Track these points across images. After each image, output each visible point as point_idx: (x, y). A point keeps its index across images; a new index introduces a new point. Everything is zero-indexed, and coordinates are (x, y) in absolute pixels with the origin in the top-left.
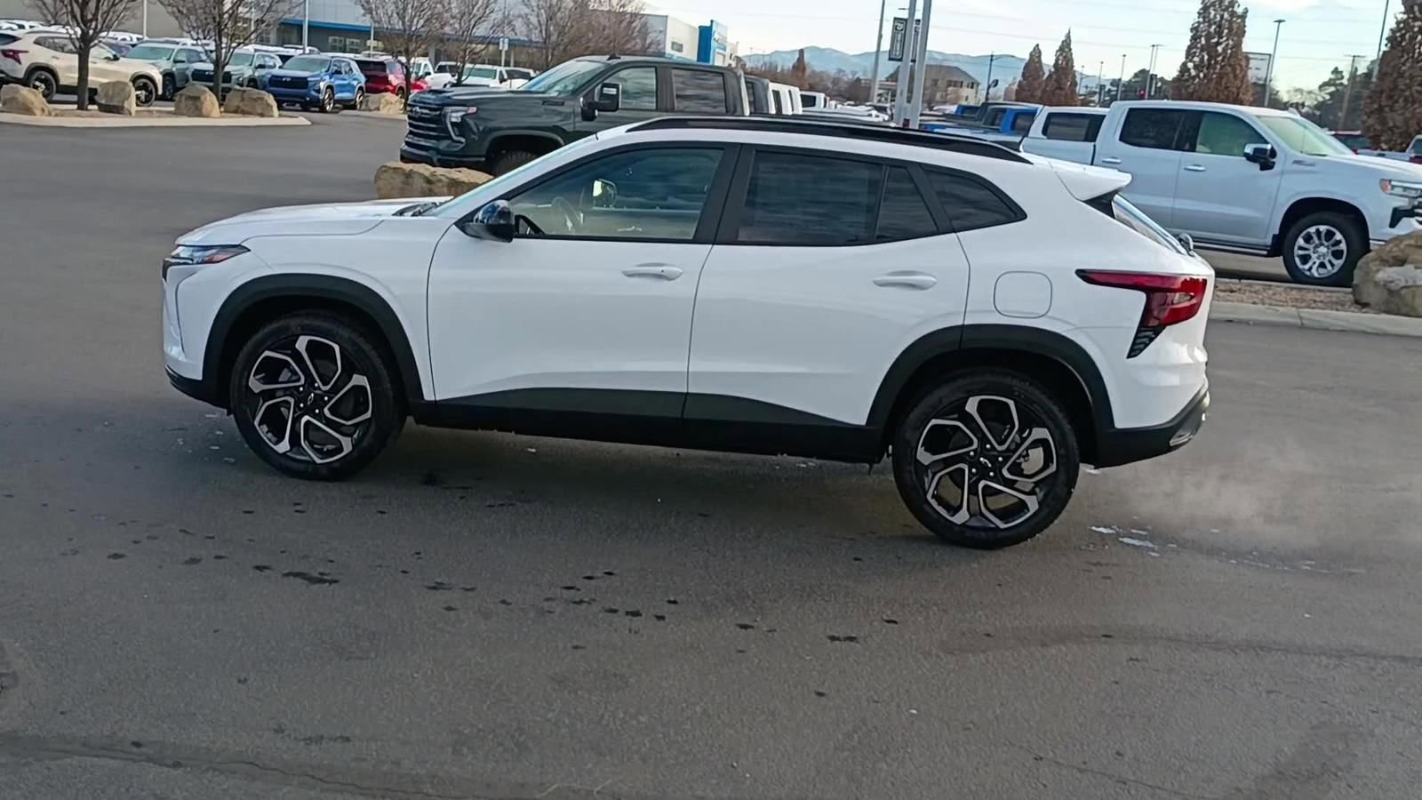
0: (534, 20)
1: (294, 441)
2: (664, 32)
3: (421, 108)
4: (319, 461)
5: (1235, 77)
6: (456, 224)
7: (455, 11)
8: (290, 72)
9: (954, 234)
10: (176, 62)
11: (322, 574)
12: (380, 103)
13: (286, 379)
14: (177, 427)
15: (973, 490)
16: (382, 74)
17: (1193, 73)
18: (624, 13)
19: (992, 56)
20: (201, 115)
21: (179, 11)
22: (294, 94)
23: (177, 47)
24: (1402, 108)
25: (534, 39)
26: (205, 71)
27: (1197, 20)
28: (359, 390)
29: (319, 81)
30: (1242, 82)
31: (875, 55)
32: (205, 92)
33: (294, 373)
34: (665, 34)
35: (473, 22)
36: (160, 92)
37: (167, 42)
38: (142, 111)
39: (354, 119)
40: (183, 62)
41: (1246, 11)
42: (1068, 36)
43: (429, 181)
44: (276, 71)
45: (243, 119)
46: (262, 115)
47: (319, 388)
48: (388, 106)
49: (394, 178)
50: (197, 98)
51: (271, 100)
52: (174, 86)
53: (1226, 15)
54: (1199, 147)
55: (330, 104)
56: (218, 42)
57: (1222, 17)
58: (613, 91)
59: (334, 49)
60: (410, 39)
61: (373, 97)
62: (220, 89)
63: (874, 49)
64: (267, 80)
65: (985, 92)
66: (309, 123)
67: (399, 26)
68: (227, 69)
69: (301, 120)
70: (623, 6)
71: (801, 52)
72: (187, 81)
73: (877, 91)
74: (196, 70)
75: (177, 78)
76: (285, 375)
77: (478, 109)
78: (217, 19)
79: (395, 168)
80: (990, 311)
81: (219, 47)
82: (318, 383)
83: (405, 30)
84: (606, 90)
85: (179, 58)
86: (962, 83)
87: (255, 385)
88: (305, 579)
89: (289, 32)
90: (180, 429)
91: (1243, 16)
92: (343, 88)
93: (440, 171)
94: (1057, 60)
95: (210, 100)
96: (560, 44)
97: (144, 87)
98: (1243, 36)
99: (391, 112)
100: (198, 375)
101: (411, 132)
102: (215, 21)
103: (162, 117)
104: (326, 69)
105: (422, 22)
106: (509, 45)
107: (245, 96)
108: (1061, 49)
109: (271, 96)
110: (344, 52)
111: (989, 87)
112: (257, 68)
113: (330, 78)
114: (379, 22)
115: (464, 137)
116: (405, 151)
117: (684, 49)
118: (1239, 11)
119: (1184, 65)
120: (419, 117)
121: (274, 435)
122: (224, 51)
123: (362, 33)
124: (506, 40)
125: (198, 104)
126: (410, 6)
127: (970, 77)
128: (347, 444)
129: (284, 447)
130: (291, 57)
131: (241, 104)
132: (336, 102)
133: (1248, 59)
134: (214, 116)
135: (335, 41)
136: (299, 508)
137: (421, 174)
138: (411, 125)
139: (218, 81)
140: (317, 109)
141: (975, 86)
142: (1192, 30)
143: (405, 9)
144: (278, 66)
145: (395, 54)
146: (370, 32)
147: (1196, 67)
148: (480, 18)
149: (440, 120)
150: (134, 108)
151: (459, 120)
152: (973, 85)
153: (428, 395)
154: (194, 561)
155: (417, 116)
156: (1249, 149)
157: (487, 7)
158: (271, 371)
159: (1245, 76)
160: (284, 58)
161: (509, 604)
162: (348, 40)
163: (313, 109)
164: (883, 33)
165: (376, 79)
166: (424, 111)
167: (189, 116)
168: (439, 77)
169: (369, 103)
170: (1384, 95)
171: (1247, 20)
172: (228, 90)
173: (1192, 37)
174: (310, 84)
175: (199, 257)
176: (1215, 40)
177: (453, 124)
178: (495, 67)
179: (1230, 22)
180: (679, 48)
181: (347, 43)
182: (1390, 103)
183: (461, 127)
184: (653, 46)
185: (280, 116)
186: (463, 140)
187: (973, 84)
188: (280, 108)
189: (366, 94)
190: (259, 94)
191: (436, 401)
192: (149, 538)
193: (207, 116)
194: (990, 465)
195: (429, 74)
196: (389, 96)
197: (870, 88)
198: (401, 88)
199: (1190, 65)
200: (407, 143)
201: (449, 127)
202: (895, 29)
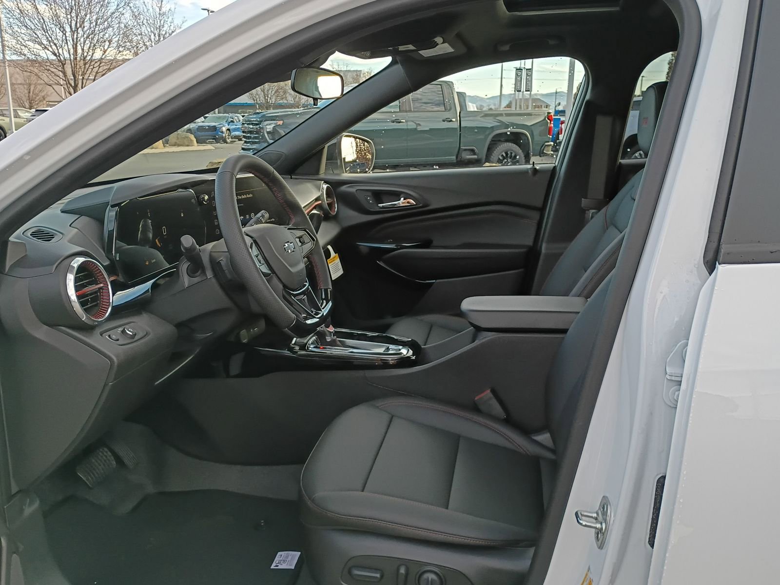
8: (208, 124)
19: (557, 91)
22: (208, 135)
27: (671, 58)
29: (223, 127)
31: (499, 98)
44: (201, 124)
45: (177, 148)
46: (188, 146)
51: (192, 137)
55: (229, 139)
63: (499, 94)
64: (196, 129)
66: (214, 148)
69: (210, 147)
77: (283, 122)
86: (542, 106)
92: (235, 130)
101: (244, 141)
104: (226, 120)
107: (179, 136)
109: (194, 136)
111: (556, 107)
113: (229, 125)
120: (248, 131)
127: (546, 103)
131: (177, 141)
132: (232, 137)
134: (160, 147)
140: (221, 141)
141: (548, 107)
142: (669, 64)
149: (260, 131)
151: (272, 130)
163: (218, 141)
164: (503, 84)
173: (669, 67)
174: (218, 128)
177: (268, 133)
183: (273, 134)
185: (198, 146)
187: (547, 106)
190: (188, 134)
193: (157, 148)
200: (243, 149)
201: (266, 135)
202: (517, 74)
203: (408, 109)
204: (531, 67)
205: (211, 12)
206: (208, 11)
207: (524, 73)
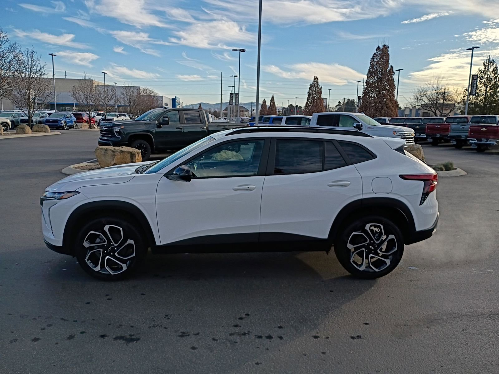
0: (126, 99)
1: (102, 266)
2: (162, 101)
3: (105, 128)
4: (112, 274)
5: (321, 105)
6: (164, 175)
7: (103, 98)
8: (52, 118)
9: (353, 165)
10: (14, 117)
11: (131, 335)
12: (82, 126)
13: (99, 242)
14: (47, 261)
15: (367, 258)
16: (81, 117)
17: (309, 104)
18: (151, 96)
19: (252, 103)
20: (25, 133)
21: (16, 101)
22: (54, 125)
23: (14, 113)
24: (369, 111)
25: (126, 105)
26: (24, 120)
27: (309, 90)
28: (131, 245)
29: (62, 120)
30: (322, 106)
31: (220, 105)
32: (26, 126)
33: (102, 239)
34: (163, 101)
35: (108, 100)
36: (10, 127)
37: (11, 111)
38: (5, 133)
39: (74, 131)
40: (17, 117)
41: (321, 87)
42: (273, 96)
43: (113, 152)
44: (48, 118)
45: (39, 134)
46: (45, 132)
47: (113, 245)
48: (85, 127)
49: (101, 151)
50: (23, 128)
51: (47, 127)
52: (15, 125)
53: (316, 89)
54: (340, 125)
55: (66, 127)
56: (29, 110)
57: (315, 89)
58: (167, 119)
59: (62, 110)
60: (90, 106)
61: (79, 124)
62: (31, 125)
63: (220, 102)
64: (45, 121)
65: (251, 113)
66: (60, 133)
67: (85, 103)
68: (32, 118)
69: (58, 132)
70: (151, 94)
71: (200, 104)
72: (19, 123)
73: (222, 114)
74: (21, 119)
75: (15, 123)
76: (98, 240)
77: (124, 127)
78: (28, 104)
79: (101, 148)
80: (372, 193)
81: (29, 112)
82: (113, 243)
83: (88, 104)
84: (165, 119)
85: (15, 116)
86: (244, 110)
87: (86, 244)
88: (124, 340)
89: (51, 106)
90: (48, 262)
91: (321, 89)
92: (69, 122)
93: (116, 148)
94: (271, 103)
95: (28, 128)
96: (134, 106)
97: (5, 126)
98: (321, 94)
99: (86, 128)
100: (61, 244)
101: (101, 135)
102: (27, 104)
103: (12, 135)
104: (63, 117)
105: (93, 101)
106: (118, 107)
107: (39, 126)
108: (271, 100)
109: (48, 126)
110: (66, 111)
111: (252, 111)
112: (41, 118)
113: (65, 119)
114: (79, 102)
115: (120, 136)
116: (100, 141)
117: (168, 105)
118: (320, 87)
119: (307, 102)
120: (105, 130)
121: (94, 264)
122: (31, 113)
123: (72, 105)
124: (117, 105)
125: (24, 130)
126: (88, 97)
127: (246, 109)
128: (125, 267)
129: (98, 269)
130: (52, 113)
131: (38, 129)
132: (67, 126)
133: (323, 100)
134: (29, 133)
135: (63, 108)
136: (108, 297)
137: (110, 149)
138: (101, 133)
139: (29, 122)
140: (62, 129)
142: (308, 93)
143: (87, 97)
144: (48, 116)
145: (85, 111)
146: (74, 105)
147: (310, 103)
148: (110, 99)
149: (112, 131)
150: (3, 133)
151: (118, 131)
152: (247, 111)
153: (158, 243)
154: (71, 337)
155: (104, 130)
156: (355, 125)
157: (112, 96)
158: (92, 239)
159: (323, 104)
160: (50, 114)
161: (217, 340)
162: (67, 107)
163: (60, 129)
164: (222, 98)
165: (79, 118)
166: (106, 128)
167: (22, 134)
168: (98, 117)
169: (78, 126)
170: (364, 108)
171: (322, 90)
172: (33, 125)
173: (308, 95)
174: (59, 121)
175: (58, 197)
176: (314, 95)
177: (116, 132)
178: (115, 113)
179: (318, 90)
180: (167, 105)
181: (67, 108)
182: (365, 110)
183: (119, 133)
184: (160, 105)
185: (51, 132)
186: (120, 137)
188: (50, 129)
189: (77, 124)
190: (44, 125)
191: (161, 245)
192: (48, 326)
193: (27, 134)
194: (373, 249)
195: (95, 116)
196: (84, 124)
197: (220, 113)
198: (87, 121)
199: (308, 102)
200: (101, 139)
201: (115, 133)
202: (230, 96)
203: (184, 123)
204: (238, 93)
205: (54, 56)
206: (52, 55)
207: (234, 95)
